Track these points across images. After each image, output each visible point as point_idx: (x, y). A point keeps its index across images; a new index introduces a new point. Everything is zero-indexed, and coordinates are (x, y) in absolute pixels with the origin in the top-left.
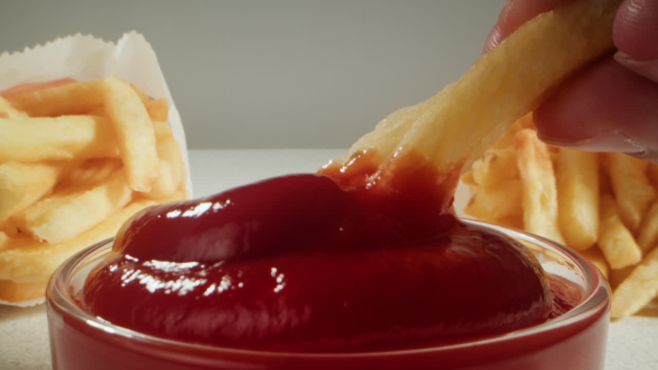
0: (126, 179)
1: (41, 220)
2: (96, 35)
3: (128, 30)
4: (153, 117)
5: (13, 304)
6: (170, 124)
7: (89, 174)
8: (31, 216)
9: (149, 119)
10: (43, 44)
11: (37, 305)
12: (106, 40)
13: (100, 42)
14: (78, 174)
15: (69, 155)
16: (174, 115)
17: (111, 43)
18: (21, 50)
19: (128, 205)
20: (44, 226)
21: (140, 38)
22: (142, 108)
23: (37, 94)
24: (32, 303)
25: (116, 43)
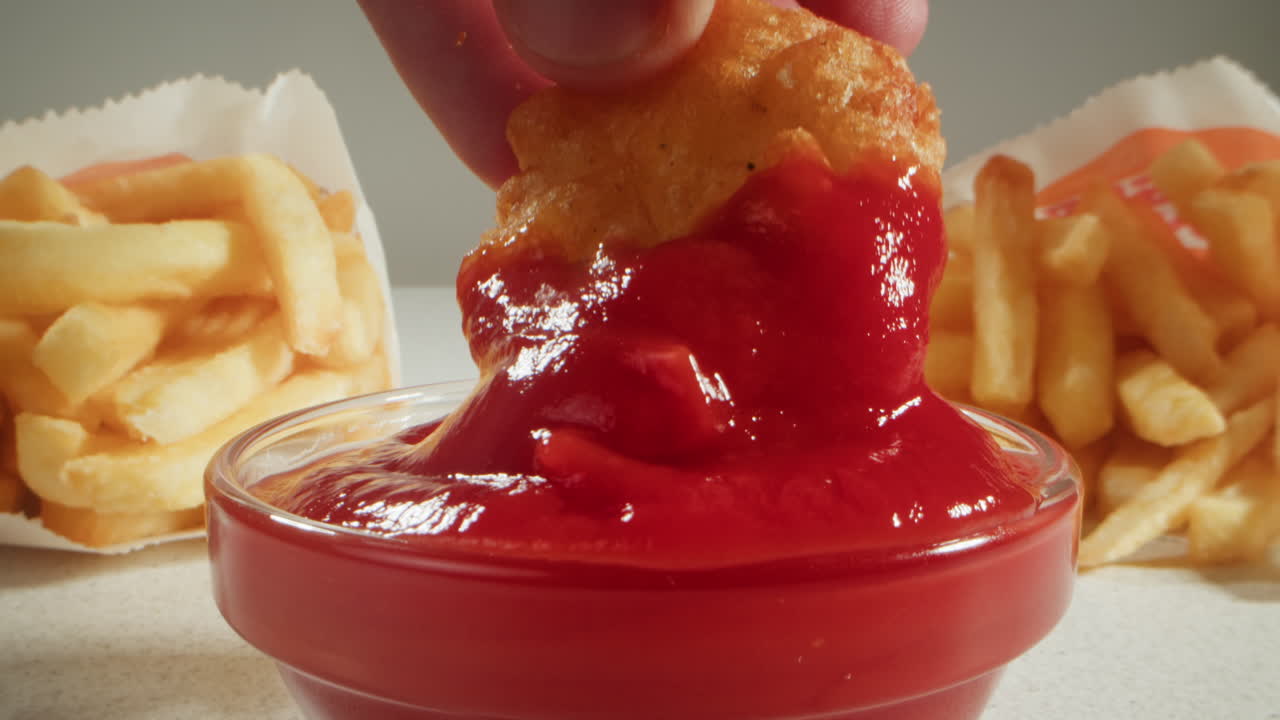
0: (285, 332)
1: (144, 402)
2: (230, 78)
3: (285, 69)
4: (330, 224)
5: (91, 550)
6: (358, 236)
7: (215, 325)
8: (125, 396)
9: (324, 229)
10: (136, 93)
11: (133, 552)
12: (247, 85)
13: (236, 89)
14: (195, 325)
15: (182, 290)
16: (365, 219)
17: (256, 92)
18: (100, 104)
19: (287, 379)
20: (149, 412)
21: (307, 82)
22: (309, 208)
23: (124, 183)
24: (124, 549)
25: (264, 91)
